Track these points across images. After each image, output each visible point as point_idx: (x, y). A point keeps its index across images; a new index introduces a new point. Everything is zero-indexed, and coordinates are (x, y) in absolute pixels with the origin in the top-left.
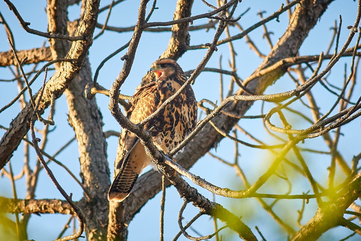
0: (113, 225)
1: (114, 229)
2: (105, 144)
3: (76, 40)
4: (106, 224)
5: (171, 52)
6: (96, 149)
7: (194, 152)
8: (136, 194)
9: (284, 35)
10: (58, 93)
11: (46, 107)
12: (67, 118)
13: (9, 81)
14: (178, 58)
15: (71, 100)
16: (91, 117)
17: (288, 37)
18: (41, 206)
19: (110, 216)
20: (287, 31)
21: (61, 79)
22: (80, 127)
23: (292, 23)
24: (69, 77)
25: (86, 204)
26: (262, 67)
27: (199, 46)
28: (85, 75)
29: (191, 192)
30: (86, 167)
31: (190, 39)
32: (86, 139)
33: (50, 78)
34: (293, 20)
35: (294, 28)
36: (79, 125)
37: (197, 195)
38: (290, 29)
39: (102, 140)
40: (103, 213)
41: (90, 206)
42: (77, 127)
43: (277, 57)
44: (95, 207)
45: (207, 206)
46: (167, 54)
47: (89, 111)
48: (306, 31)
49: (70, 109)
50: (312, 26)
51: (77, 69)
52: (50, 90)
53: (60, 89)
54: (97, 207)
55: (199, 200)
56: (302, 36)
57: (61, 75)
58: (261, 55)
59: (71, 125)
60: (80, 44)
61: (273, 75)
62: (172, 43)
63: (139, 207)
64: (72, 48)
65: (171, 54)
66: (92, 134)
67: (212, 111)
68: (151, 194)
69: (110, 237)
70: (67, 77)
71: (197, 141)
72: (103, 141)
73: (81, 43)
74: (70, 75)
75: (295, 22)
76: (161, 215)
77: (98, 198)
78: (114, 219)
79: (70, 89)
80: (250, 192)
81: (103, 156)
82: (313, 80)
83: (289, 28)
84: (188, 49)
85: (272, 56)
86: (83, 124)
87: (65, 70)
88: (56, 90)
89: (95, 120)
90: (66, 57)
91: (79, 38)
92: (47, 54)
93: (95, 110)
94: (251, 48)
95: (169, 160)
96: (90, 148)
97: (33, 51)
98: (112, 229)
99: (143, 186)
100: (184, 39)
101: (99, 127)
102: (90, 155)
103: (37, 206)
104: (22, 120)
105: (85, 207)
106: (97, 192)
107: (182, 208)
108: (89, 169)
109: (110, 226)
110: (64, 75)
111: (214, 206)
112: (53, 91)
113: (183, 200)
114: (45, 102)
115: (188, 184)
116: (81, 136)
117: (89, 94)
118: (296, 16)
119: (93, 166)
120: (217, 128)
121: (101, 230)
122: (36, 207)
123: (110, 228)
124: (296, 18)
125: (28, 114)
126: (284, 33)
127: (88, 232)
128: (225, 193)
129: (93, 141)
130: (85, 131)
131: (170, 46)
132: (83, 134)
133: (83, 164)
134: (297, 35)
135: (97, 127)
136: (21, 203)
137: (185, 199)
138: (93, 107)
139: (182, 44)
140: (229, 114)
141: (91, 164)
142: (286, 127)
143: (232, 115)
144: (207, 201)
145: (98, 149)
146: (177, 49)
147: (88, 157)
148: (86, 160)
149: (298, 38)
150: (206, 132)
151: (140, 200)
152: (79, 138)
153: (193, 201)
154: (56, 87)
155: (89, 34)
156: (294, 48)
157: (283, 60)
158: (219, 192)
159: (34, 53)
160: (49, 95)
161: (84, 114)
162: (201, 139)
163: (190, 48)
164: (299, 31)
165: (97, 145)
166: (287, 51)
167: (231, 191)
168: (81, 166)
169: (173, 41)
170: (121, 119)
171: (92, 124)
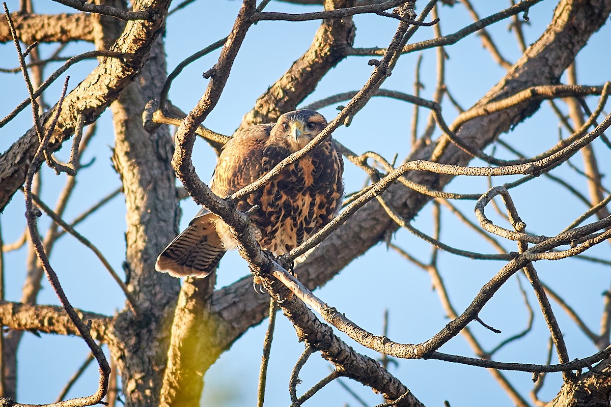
0: (174, 371)
1: (175, 378)
2: (178, 211)
3: (133, 19)
4: (162, 367)
5: (317, 56)
6: (159, 220)
7: (345, 245)
8: (225, 314)
9: (540, 39)
10: (92, 113)
11: (66, 138)
12: (111, 154)
13: (9, 71)
14: (329, 68)
15: (121, 121)
16: (155, 158)
17: (547, 44)
18: (44, 318)
19: (170, 353)
20: (547, 32)
21: (99, 87)
22: (134, 174)
23: (558, 18)
24: (115, 86)
25: (128, 324)
26: (492, 96)
27: (372, 49)
29: (321, 332)
30: (136, 252)
31: (355, 35)
32: (142, 198)
33: (79, 84)
34: (561, 11)
35: (561, 27)
36: (132, 170)
37: (332, 338)
38: (554, 28)
39: (172, 203)
40: (160, 344)
41: (135, 327)
42: (128, 175)
43: (523, 79)
44: (144, 331)
45: (350, 361)
46: (309, 58)
47: (153, 145)
48: (583, 35)
49: (118, 139)
50: (597, 27)
51: (130, 73)
52: (76, 107)
53: (96, 106)
54: (150, 331)
55: (334, 348)
56: (576, 44)
57: (100, 80)
59: (117, 168)
60: (142, 27)
61: (512, 114)
62: (320, 40)
63: (229, 339)
64: (125, 32)
65: (317, 60)
66: (155, 189)
67: (383, 176)
68: (254, 318)
69: (167, 393)
70: (110, 86)
71: (352, 226)
72: (174, 206)
73: (143, 24)
74: (117, 83)
75: (565, 16)
76: (261, 366)
77: (153, 315)
78: (177, 360)
79: (122, 102)
80: (426, 350)
81: (170, 235)
83: (551, 26)
84: (350, 55)
85: (513, 77)
86: (139, 169)
87: (108, 72)
88: (88, 107)
89: (163, 164)
90: (113, 47)
91: (140, 15)
92: (85, 27)
93: (165, 144)
94: (484, 47)
95: (280, 271)
96: (148, 217)
97: (59, 18)
98: (172, 378)
99: (240, 301)
100: (344, 34)
101: (169, 179)
102: (146, 231)
103: (35, 317)
104: (18, 158)
105: (127, 329)
106: (152, 303)
107: (300, 362)
108: (142, 256)
109: (168, 371)
110: (105, 80)
111: (362, 362)
112: (83, 109)
113: (304, 346)
114: (64, 128)
115: (316, 317)
116: (133, 191)
117: (149, 123)
118: (567, 4)
119: (151, 252)
120: (389, 209)
121: (151, 375)
122: (34, 320)
123: (168, 376)
124: (566, 8)
125: (29, 148)
126: (541, 35)
127: (126, 378)
128: (379, 346)
129: (156, 205)
130: (141, 183)
131: (316, 44)
132: (137, 189)
133: (131, 247)
134: (565, 42)
135: (165, 177)
136: (6, 309)
137: (307, 345)
138: (162, 139)
139: (339, 43)
140: (414, 185)
141: (146, 249)
142: (515, 224)
143: (419, 188)
144: (349, 351)
145: (162, 220)
146: (329, 51)
147: (142, 233)
148: (138, 239)
149: (567, 48)
150: (373, 209)
151: (232, 326)
152: (130, 195)
153: (323, 350)
154: (88, 101)
155: (159, 10)
156: (557, 66)
157: (531, 88)
158: (369, 343)
159: (60, 23)
160: (72, 115)
161: (144, 150)
162: (361, 221)
163: (354, 52)
164: (570, 33)
165: (161, 213)
166: (543, 69)
167: (392, 343)
168: (127, 248)
169: (322, 36)
170: (194, 186)
171: (156, 172)
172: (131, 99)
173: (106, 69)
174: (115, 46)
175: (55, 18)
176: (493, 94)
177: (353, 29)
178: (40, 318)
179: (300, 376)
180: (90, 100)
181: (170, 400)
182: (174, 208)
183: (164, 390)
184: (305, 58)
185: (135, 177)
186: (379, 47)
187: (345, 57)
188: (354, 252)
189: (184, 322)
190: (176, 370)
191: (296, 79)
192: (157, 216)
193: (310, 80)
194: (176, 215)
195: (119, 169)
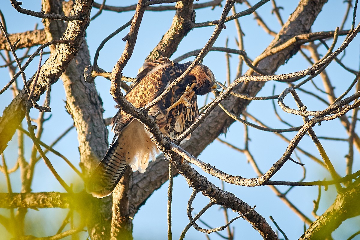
1: (118, 222)
2: (106, 131)
3: (72, 20)
4: (109, 218)
5: (175, 31)
6: (97, 137)
7: (202, 138)
8: (140, 185)
9: (295, 11)
10: (54, 77)
11: (42, 93)
12: (65, 104)
15: (68, 85)
16: (90, 103)
17: (300, 13)
18: (39, 199)
19: (113, 209)
20: (299, 6)
21: (57, 62)
22: (79, 114)
24: (66, 60)
26: (273, 45)
27: (206, 23)
28: (82, 58)
29: (201, 180)
30: (86, 157)
31: (195, 16)
32: (86, 127)
33: (46, 62)
35: (306, 2)
36: (78, 112)
37: (207, 183)
38: (302, 3)
39: (102, 128)
40: (106, 206)
42: (76, 115)
43: (289, 34)
45: (218, 195)
46: (171, 32)
47: (87, 96)
48: (319, 5)
49: (68, 95)
51: (73, 51)
52: (45, 74)
53: (56, 73)
55: (209, 189)
56: (316, 11)
57: (57, 57)
58: (270, 31)
59: (69, 112)
60: (77, 24)
61: (285, 54)
62: (176, 21)
63: (144, 198)
64: (68, 29)
65: (176, 33)
66: (92, 121)
67: (221, 93)
68: (156, 185)
69: (114, 231)
70: (63, 60)
71: (204, 127)
73: (77, 23)
74: (67, 58)
76: (168, 206)
78: (117, 211)
79: (67, 74)
80: (264, 180)
81: (104, 145)
82: (329, 58)
83: (301, 2)
84: (194, 27)
85: (283, 33)
86: (82, 111)
88: (52, 74)
89: (95, 106)
90: (62, 38)
91: (75, 17)
92: (41, 37)
93: (94, 95)
94: (259, 25)
95: (176, 147)
96: (90, 136)
97: (26, 34)
98: (116, 222)
99: (147, 176)
100: (189, 17)
101: (99, 114)
102: (90, 144)
103: (34, 200)
104: (16, 108)
107: (191, 199)
108: (90, 158)
109: (113, 219)
110: (60, 57)
111: (225, 195)
112: (49, 75)
113: (192, 190)
114: (40, 88)
115: (197, 172)
116: (80, 123)
117: (89, 77)
119: (94, 155)
120: (226, 111)
121: (104, 224)
123: (114, 222)
125: (22, 101)
126: (296, 8)
128: (237, 181)
129: (93, 129)
130: (84, 118)
131: (174, 24)
132: (82, 122)
133: (83, 154)
134: (309, 10)
135: (96, 113)
136: (17, 198)
137: (194, 189)
138: (92, 93)
139: (187, 22)
140: (239, 95)
141: (91, 154)
142: (301, 108)
143: (242, 96)
144: (217, 190)
145: (98, 137)
146: (182, 27)
147: (88, 146)
148: (86, 150)
149: (311, 14)
150: (215, 116)
151: (145, 191)
152: (78, 125)
153: (203, 190)
154: (51, 70)
155: (85, 13)
156: (307, 24)
157: (295, 37)
158: (231, 181)
159: (27, 36)
160: (44, 80)
161: (83, 100)
162: (209, 124)
163: (196, 25)
164: (312, 5)
165: (97, 133)
166: (299, 27)
167: (243, 179)
168: (80, 155)
169: (177, 19)
170: (124, 104)
171: (91, 111)
172: (72, 72)
173: (60, 51)
174: (63, 37)
175: (24, 34)
176: (274, 44)
177: (194, 13)
178: (37, 200)
179: (192, 206)
180: (53, 70)
181: (116, 235)
182: (104, 130)
183: (112, 229)
184: (169, 33)
185: (80, 115)
186: (209, 21)
187: (191, 29)
188: (207, 141)
189: (119, 190)
190: (118, 217)
191: (166, 45)
192: (95, 135)
193: (173, 45)
194: (105, 133)
195: (70, 112)
